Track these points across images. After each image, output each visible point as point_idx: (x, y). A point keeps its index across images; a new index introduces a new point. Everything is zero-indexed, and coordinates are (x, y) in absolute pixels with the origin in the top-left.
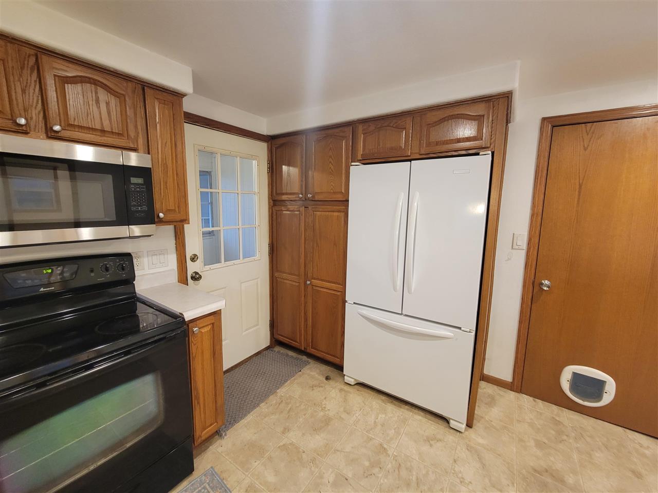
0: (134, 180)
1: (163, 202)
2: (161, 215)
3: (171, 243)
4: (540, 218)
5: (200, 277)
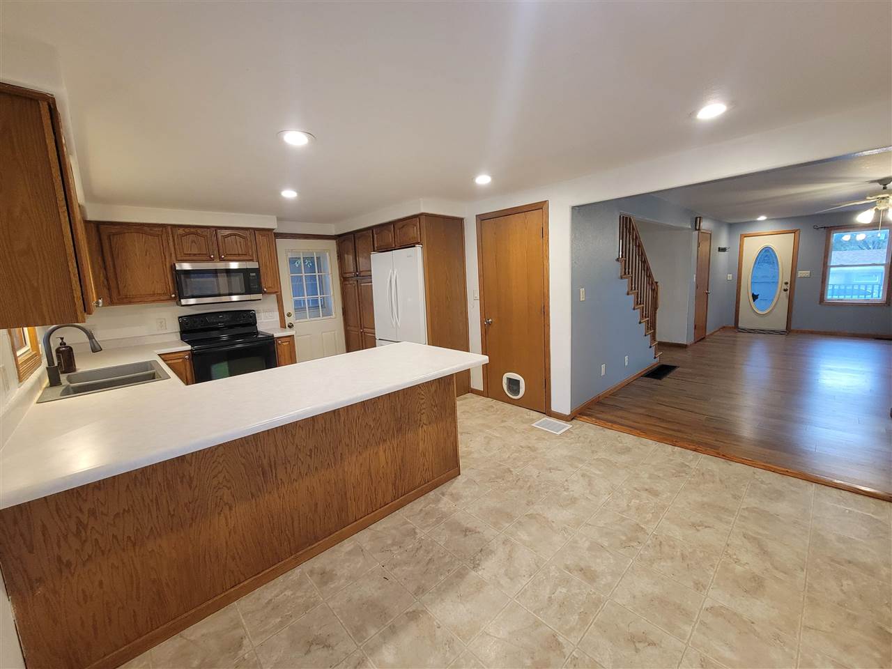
0: (252, 274)
1: (266, 283)
2: (265, 290)
3: (275, 306)
5: (293, 325)
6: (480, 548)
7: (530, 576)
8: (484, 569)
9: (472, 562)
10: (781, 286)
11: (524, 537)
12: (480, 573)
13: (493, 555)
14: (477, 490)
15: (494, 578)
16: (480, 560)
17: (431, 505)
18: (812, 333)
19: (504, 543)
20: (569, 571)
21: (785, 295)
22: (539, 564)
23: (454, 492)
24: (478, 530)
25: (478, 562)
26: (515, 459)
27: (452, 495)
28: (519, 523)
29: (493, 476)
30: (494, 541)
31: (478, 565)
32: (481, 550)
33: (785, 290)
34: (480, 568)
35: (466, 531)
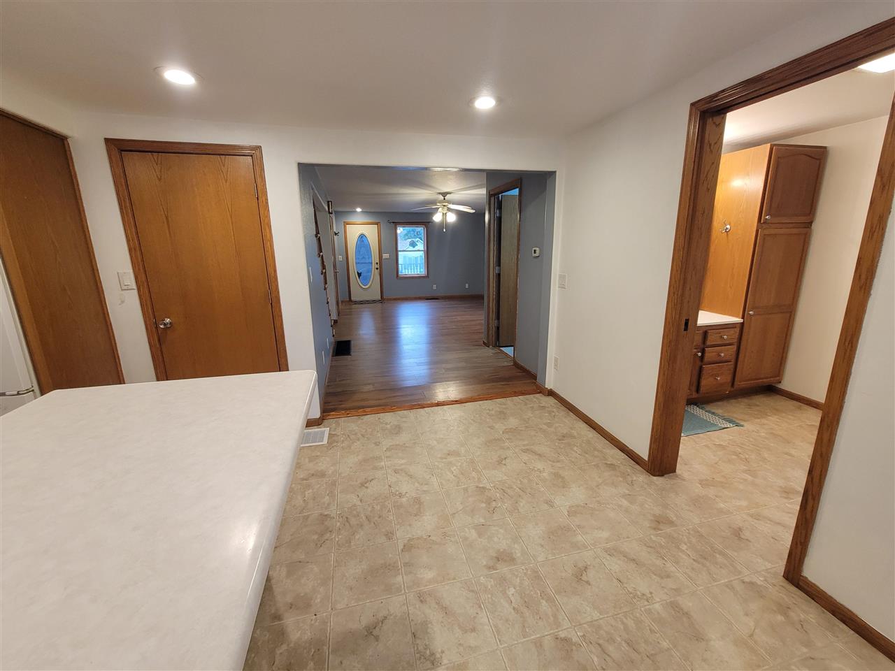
4: (138, 253)
6: (410, 635)
7: (480, 607)
8: (443, 652)
9: (422, 660)
10: (374, 266)
11: (429, 575)
12: (445, 661)
13: (429, 625)
14: (316, 569)
15: (461, 648)
16: (426, 647)
17: (278, 652)
18: (395, 299)
19: (421, 601)
20: (494, 569)
21: (377, 272)
22: (471, 588)
23: (289, 599)
24: (381, 615)
25: (428, 652)
26: (314, 499)
27: (291, 606)
28: (406, 564)
29: (316, 537)
30: (412, 610)
31: (432, 654)
32: (414, 635)
33: (377, 269)
34: (438, 656)
35: (371, 632)
